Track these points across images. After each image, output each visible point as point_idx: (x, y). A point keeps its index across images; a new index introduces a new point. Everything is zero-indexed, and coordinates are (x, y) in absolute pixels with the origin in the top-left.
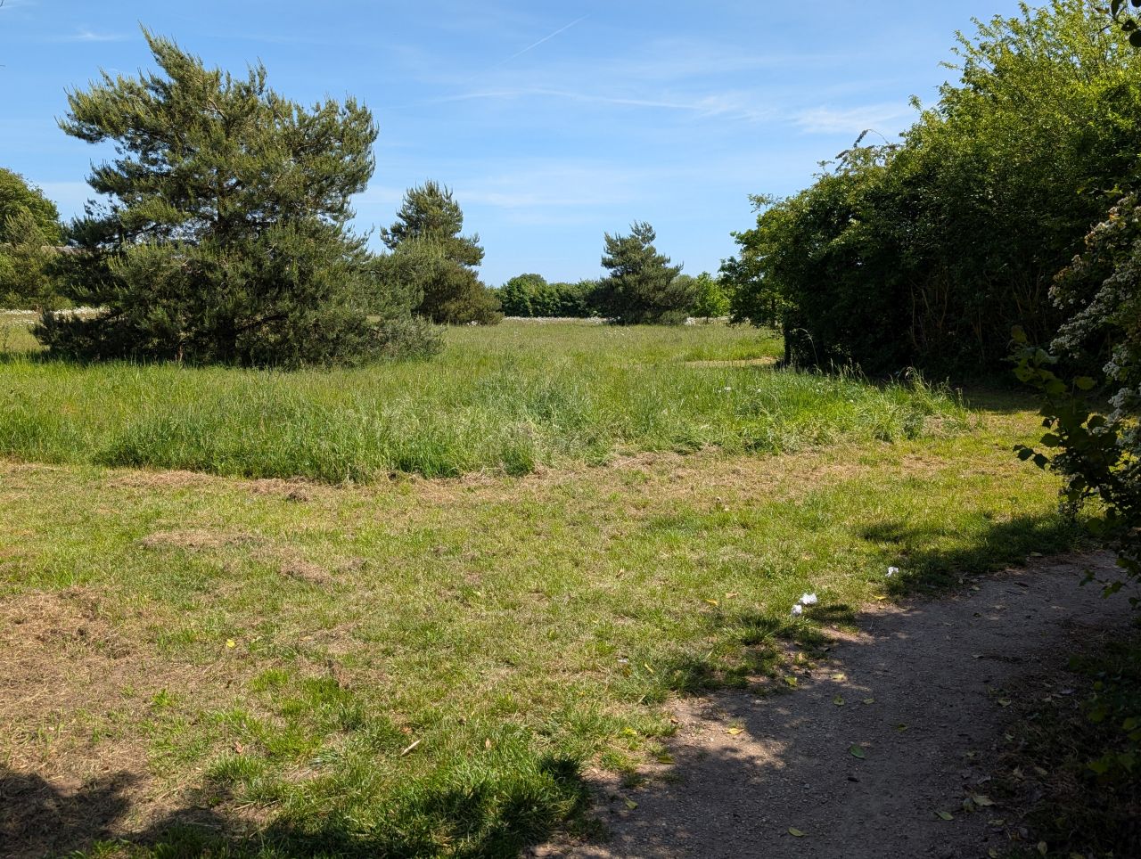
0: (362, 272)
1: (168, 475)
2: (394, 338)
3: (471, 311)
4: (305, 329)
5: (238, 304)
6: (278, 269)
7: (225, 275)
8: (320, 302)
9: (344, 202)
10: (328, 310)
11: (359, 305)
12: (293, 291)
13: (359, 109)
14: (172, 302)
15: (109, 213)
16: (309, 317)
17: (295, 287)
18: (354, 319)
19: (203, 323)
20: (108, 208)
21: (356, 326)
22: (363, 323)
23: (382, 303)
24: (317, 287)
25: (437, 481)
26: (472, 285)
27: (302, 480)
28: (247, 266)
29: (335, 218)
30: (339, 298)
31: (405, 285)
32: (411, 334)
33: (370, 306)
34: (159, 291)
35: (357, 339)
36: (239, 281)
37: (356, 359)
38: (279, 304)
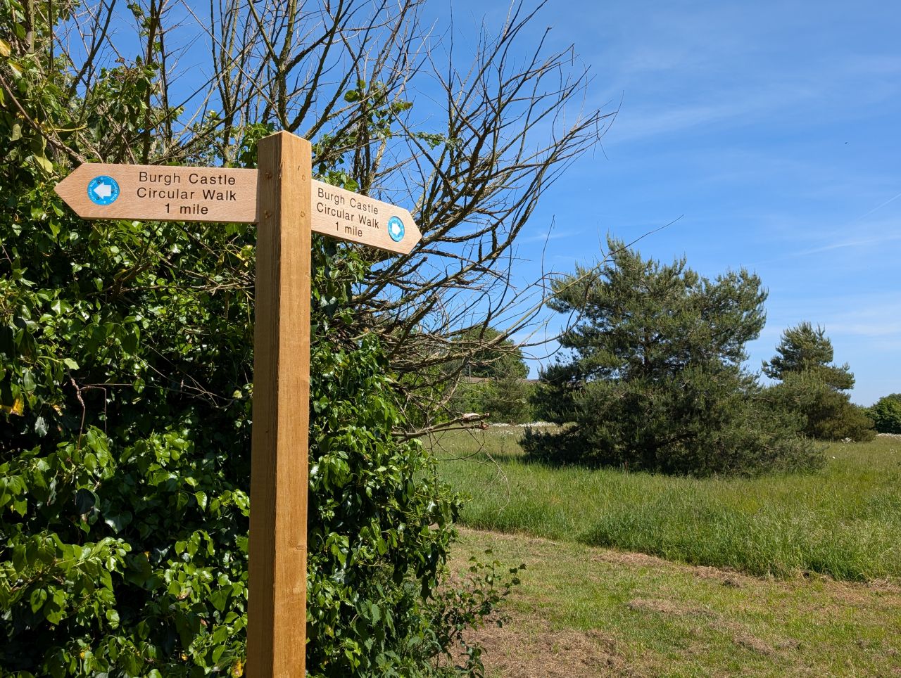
0: (754, 400)
1: (631, 556)
2: (782, 453)
3: (846, 429)
4: (710, 446)
5: (660, 426)
6: (689, 400)
7: (651, 404)
8: (723, 425)
9: (740, 347)
10: (729, 431)
11: (753, 427)
12: (701, 415)
13: (750, 277)
14: (612, 424)
15: (571, 361)
16: (713, 436)
17: (703, 413)
18: (749, 439)
19: (634, 439)
20: (571, 358)
21: (751, 445)
22: (757, 442)
23: (773, 425)
24: (720, 413)
25: (846, 583)
26: (845, 406)
27: (732, 570)
28: (667, 397)
29: (733, 360)
30: (737, 422)
31: (790, 411)
32: (796, 451)
33: (762, 428)
34: (604, 415)
35: (752, 455)
36: (661, 408)
37: (751, 471)
38: (691, 425)
